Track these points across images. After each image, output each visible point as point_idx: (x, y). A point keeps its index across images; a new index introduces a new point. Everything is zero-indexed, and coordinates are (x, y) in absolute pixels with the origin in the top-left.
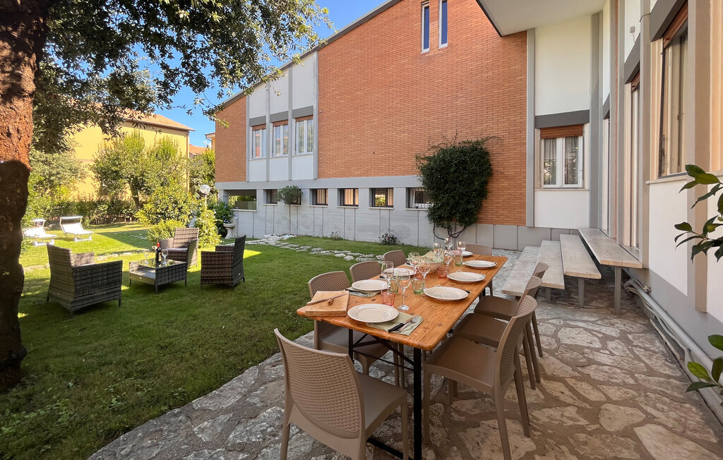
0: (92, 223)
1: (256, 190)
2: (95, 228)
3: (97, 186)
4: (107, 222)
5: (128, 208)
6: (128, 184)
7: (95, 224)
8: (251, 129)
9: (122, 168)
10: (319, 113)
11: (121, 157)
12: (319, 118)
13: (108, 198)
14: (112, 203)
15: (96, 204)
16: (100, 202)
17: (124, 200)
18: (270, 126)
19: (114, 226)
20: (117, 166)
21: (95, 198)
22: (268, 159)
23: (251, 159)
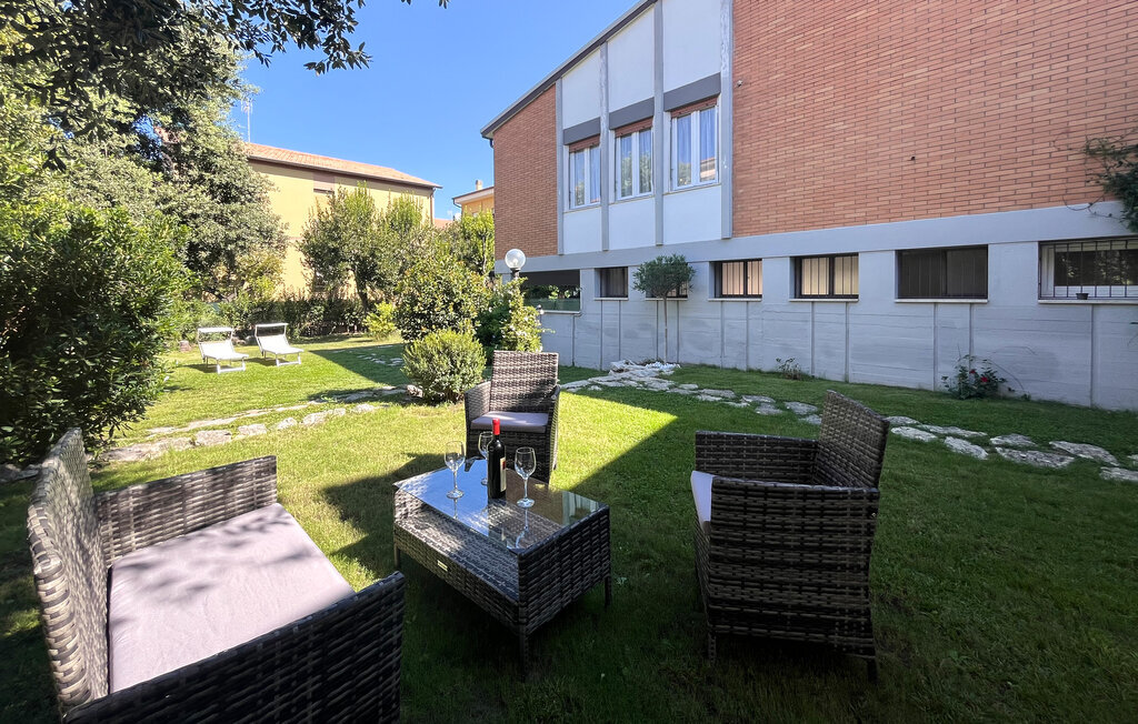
0: (303, 333)
1: (578, 271)
2: (308, 342)
3: (309, 276)
4: (323, 333)
5: (351, 311)
6: (351, 273)
7: (308, 336)
8: (566, 149)
9: (343, 244)
10: (736, 87)
11: (341, 225)
12: (735, 98)
13: (324, 296)
14: (330, 301)
15: (307, 305)
16: (313, 302)
17: (345, 298)
18: (608, 137)
19: (332, 339)
20: (335, 240)
21: (307, 296)
22: (605, 205)
23: (566, 209)
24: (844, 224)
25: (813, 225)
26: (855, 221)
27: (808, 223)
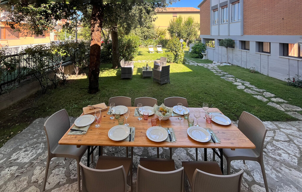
8: (212, 11)
12: (244, 1)
18: (220, 9)
22: (219, 25)
23: (212, 25)
24: (267, 35)
25: (260, 34)
26: (270, 34)
27: (259, 33)
